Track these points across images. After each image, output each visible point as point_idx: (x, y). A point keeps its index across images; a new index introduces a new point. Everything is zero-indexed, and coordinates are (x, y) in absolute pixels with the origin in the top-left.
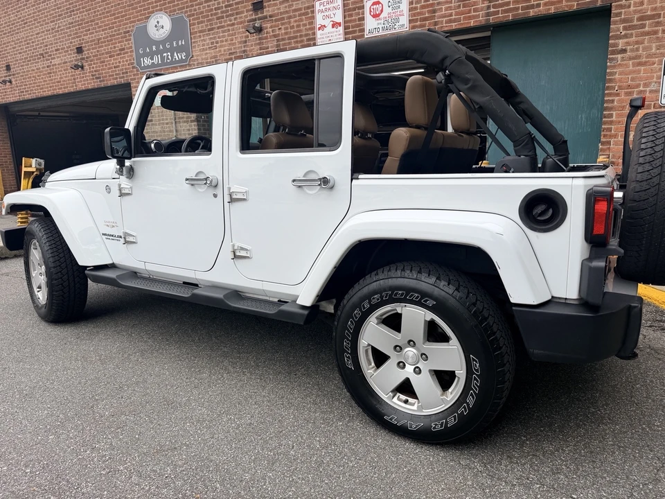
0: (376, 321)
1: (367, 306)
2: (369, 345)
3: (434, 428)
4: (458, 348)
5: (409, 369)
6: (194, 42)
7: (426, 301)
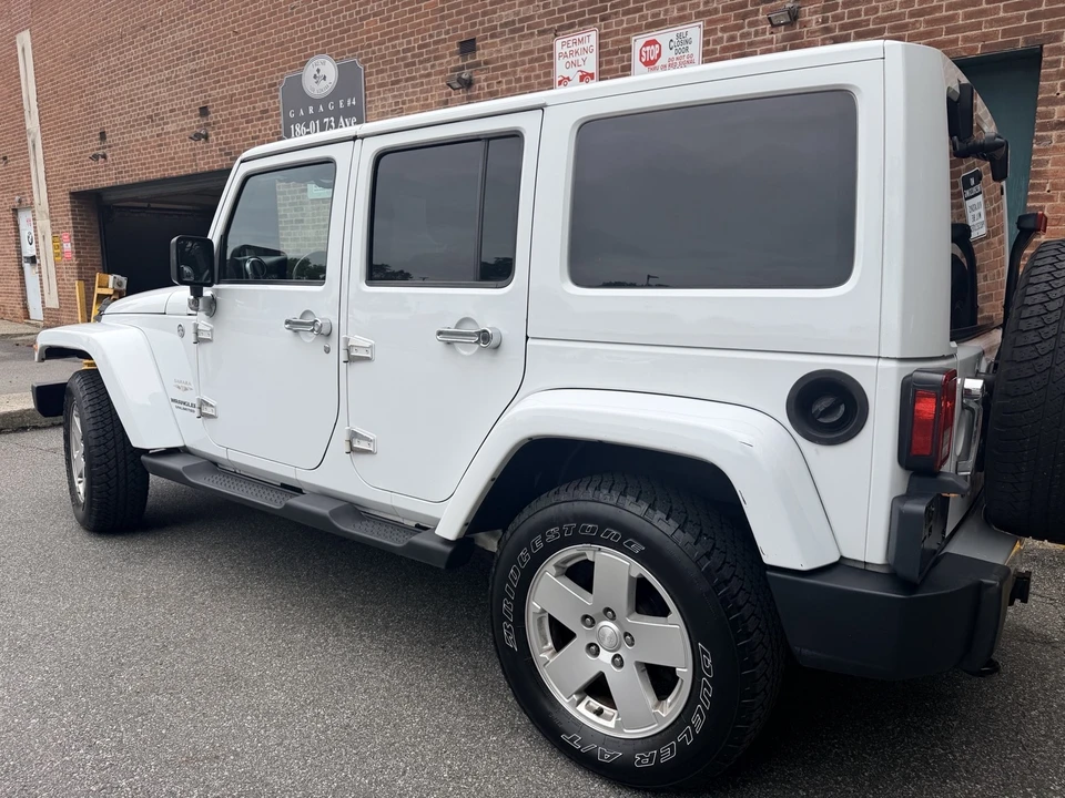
0: (554, 571)
1: (539, 545)
2: (543, 611)
3: (639, 763)
4: (681, 630)
5: (606, 657)
6: (370, 102)
7: (630, 544)
